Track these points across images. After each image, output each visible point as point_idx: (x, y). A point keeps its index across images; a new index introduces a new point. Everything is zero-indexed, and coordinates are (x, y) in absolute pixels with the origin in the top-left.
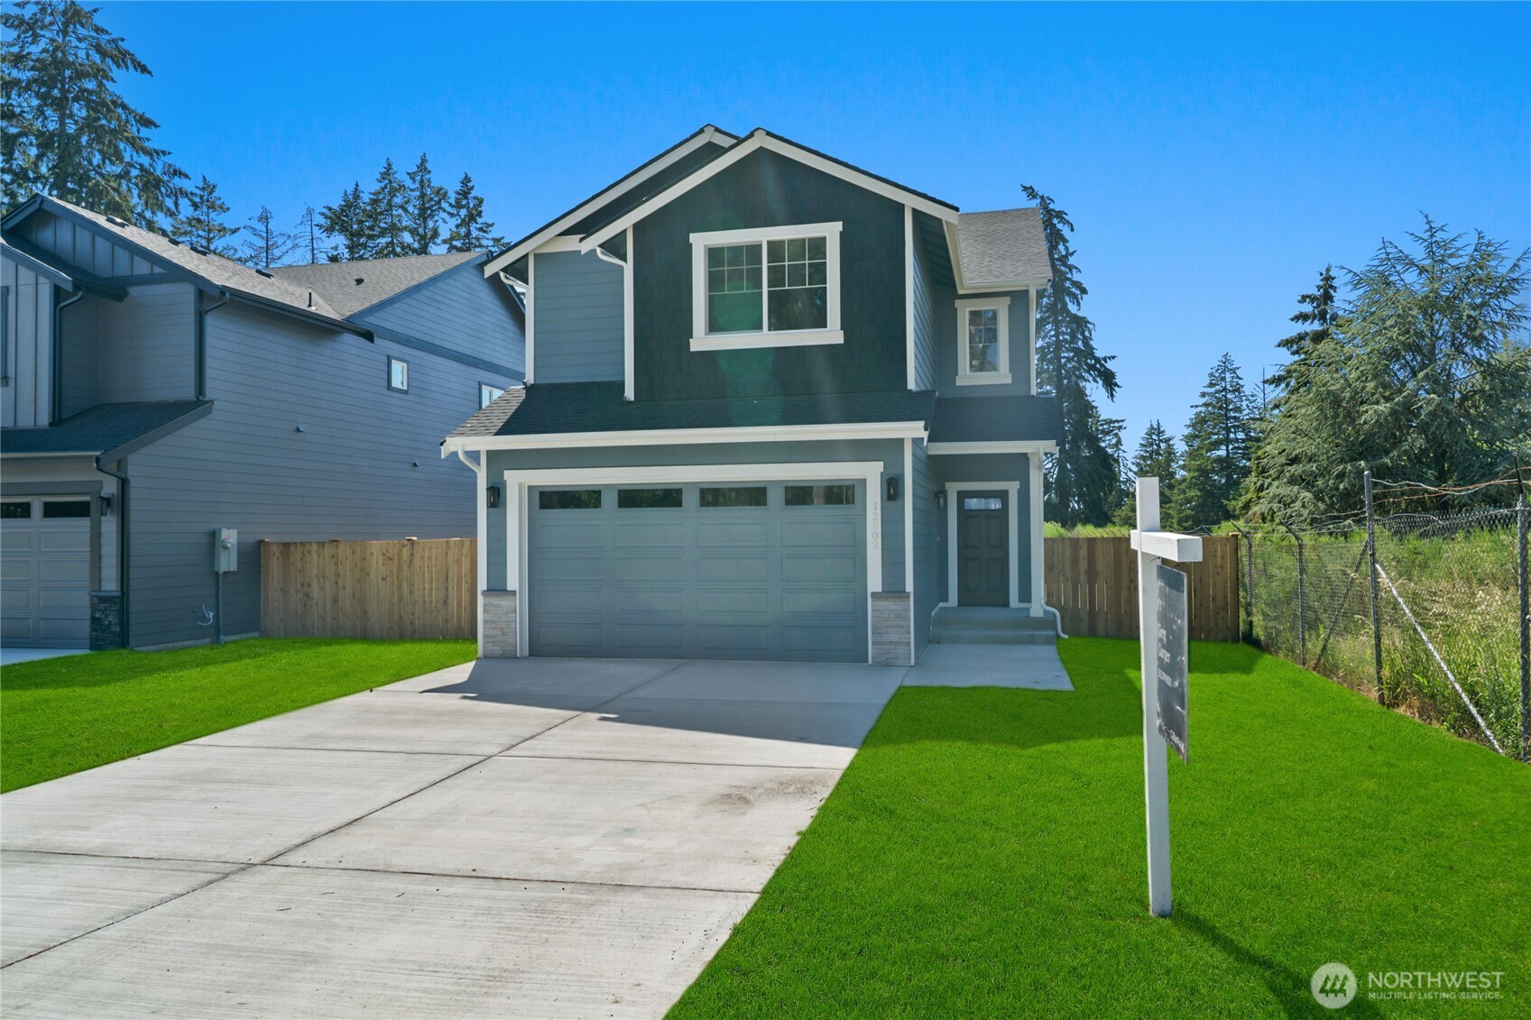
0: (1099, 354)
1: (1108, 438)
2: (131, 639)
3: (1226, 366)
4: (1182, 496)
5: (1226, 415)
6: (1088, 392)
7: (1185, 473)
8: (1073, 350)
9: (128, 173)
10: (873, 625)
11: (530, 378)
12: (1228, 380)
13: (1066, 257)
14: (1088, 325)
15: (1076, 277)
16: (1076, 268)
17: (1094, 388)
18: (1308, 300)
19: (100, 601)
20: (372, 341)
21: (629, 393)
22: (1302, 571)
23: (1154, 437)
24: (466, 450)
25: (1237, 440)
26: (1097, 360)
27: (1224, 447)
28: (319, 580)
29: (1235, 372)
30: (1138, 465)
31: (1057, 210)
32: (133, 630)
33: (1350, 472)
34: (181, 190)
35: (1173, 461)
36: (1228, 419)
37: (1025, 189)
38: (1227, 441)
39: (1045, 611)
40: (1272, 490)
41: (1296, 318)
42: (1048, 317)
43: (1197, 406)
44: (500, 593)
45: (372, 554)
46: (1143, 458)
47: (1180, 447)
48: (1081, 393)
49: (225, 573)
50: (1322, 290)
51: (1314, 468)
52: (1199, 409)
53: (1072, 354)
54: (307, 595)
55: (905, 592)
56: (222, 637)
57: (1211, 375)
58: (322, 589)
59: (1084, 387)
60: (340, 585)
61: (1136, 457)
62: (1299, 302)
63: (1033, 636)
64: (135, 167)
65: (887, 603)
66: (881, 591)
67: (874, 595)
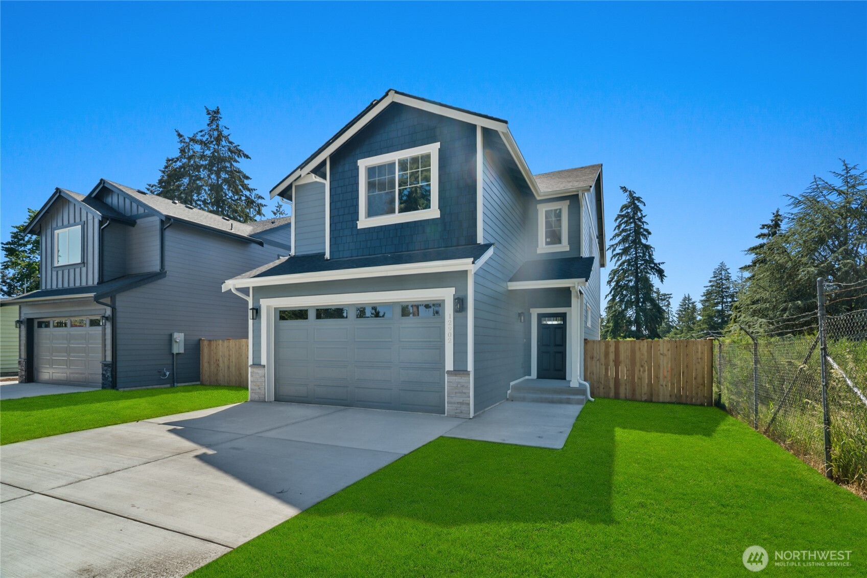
0: (656, 261)
1: (663, 302)
2: (118, 384)
3: (722, 268)
4: (699, 328)
5: (722, 290)
6: (651, 280)
7: (701, 318)
8: (643, 260)
9: (240, 198)
10: (447, 391)
11: (293, 253)
12: (723, 274)
13: (641, 218)
14: (652, 249)
15: (646, 227)
16: (646, 222)
17: (654, 277)
18: (765, 227)
19: (105, 365)
20: (263, 246)
21: (327, 256)
22: (756, 362)
23: (686, 302)
24: (236, 287)
25: (727, 302)
26: (655, 264)
27: (721, 305)
28: (222, 358)
29: (726, 271)
30: (678, 314)
31: (637, 196)
32: (118, 380)
33: (791, 307)
34: (261, 204)
35: (695, 312)
36: (723, 292)
37: (622, 188)
38: (723, 303)
39: (580, 384)
40: (742, 318)
41: (759, 236)
42: (632, 246)
43: (707, 287)
44: (257, 366)
45: (243, 346)
46: (680, 311)
47: (699, 306)
48: (647, 280)
49: (177, 354)
50: (774, 222)
51: (768, 306)
52: (708, 288)
53: (643, 262)
54: (218, 365)
55: (467, 371)
56: (175, 384)
57: (715, 272)
58: (224, 362)
59: (649, 277)
60: (231, 361)
61: (677, 311)
62: (761, 228)
63: (569, 398)
64: (243, 196)
65: (455, 378)
66: (452, 370)
67: (448, 372)
